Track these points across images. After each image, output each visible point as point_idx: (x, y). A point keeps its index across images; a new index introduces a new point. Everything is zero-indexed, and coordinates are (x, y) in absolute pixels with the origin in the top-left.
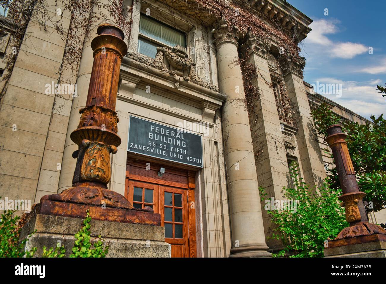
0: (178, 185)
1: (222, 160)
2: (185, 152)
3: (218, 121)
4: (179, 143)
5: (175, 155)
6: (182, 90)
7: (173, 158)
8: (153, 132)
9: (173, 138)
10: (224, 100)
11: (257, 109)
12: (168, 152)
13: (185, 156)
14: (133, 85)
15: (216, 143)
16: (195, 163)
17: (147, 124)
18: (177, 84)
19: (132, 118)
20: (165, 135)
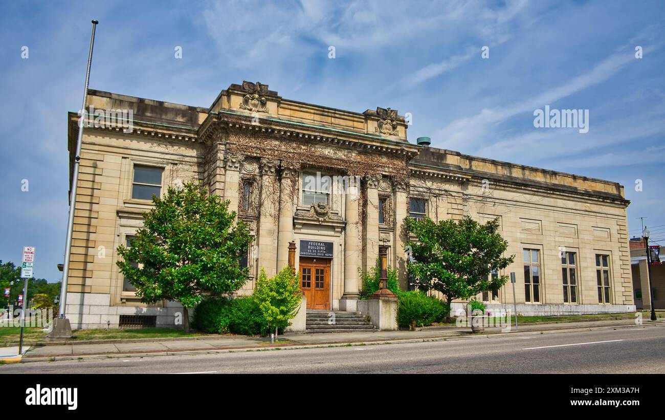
0: (322, 265)
1: (343, 253)
2: (325, 252)
3: (343, 233)
4: (322, 248)
5: (320, 254)
6: (323, 224)
7: (319, 256)
8: (310, 245)
9: (319, 246)
10: (346, 224)
11: (365, 224)
12: (317, 253)
13: (324, 254)
14: (300, 226)
15: (341, 245)
16: (330, 256)
17: (307, 242)
18: (321, 222)
19: (301, 241)
20: (315, 246)
